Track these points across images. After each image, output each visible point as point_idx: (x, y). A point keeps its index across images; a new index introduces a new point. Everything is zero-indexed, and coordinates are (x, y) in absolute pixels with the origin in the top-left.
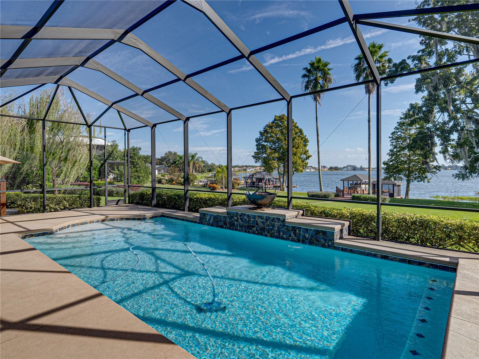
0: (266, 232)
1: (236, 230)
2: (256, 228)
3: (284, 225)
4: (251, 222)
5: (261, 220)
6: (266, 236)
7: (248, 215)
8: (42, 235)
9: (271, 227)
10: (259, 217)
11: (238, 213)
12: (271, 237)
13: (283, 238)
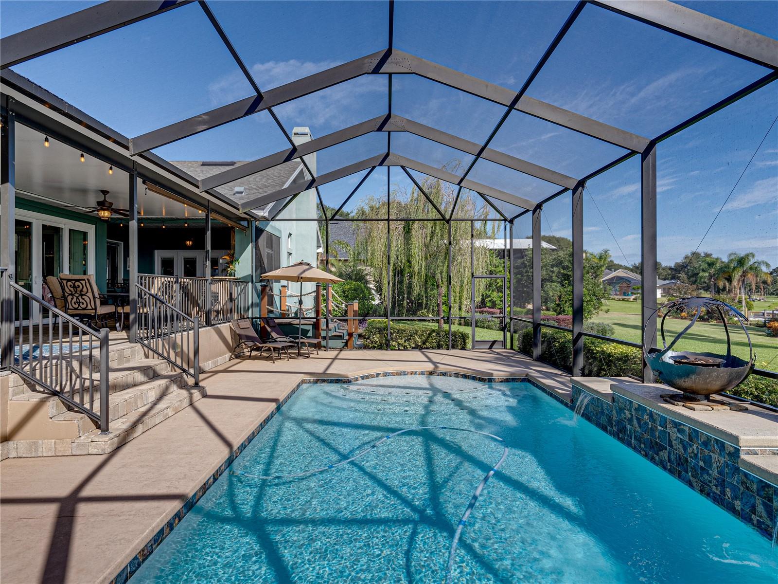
0: (690, 474)
1: (629, 445)
2: (666, 452)
3: (737, 469)
4: (657, 434)
5: (679, 435)
6: (690, 485)
7: (651, 412)
8: (336, 383)
9: (701, 463)
10: (676, 425)
11: (631, 402)
12: (702, 491)
13: (731, 509)
